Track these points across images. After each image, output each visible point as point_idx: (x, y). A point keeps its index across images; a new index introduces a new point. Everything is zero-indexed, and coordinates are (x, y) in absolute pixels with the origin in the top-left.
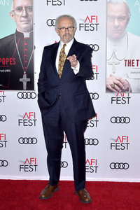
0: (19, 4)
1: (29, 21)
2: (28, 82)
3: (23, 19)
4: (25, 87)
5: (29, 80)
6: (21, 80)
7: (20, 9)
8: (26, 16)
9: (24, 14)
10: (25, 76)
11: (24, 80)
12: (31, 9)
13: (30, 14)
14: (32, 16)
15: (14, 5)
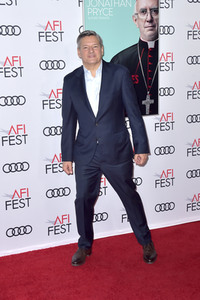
0: (143, 5)
1: (154, 26)
2: (151, 105)
3: (147, 24)
4: (148, 111)
5: (153, 101)
6: (143, 102)
7: (144, 11)
8: (151, 21)
9: (149, 18)
10: (148, 97)
11: (148, 102)
12: (156, 11)
13: (155, 17)
14: (157, 20)
15: (137, 6)
